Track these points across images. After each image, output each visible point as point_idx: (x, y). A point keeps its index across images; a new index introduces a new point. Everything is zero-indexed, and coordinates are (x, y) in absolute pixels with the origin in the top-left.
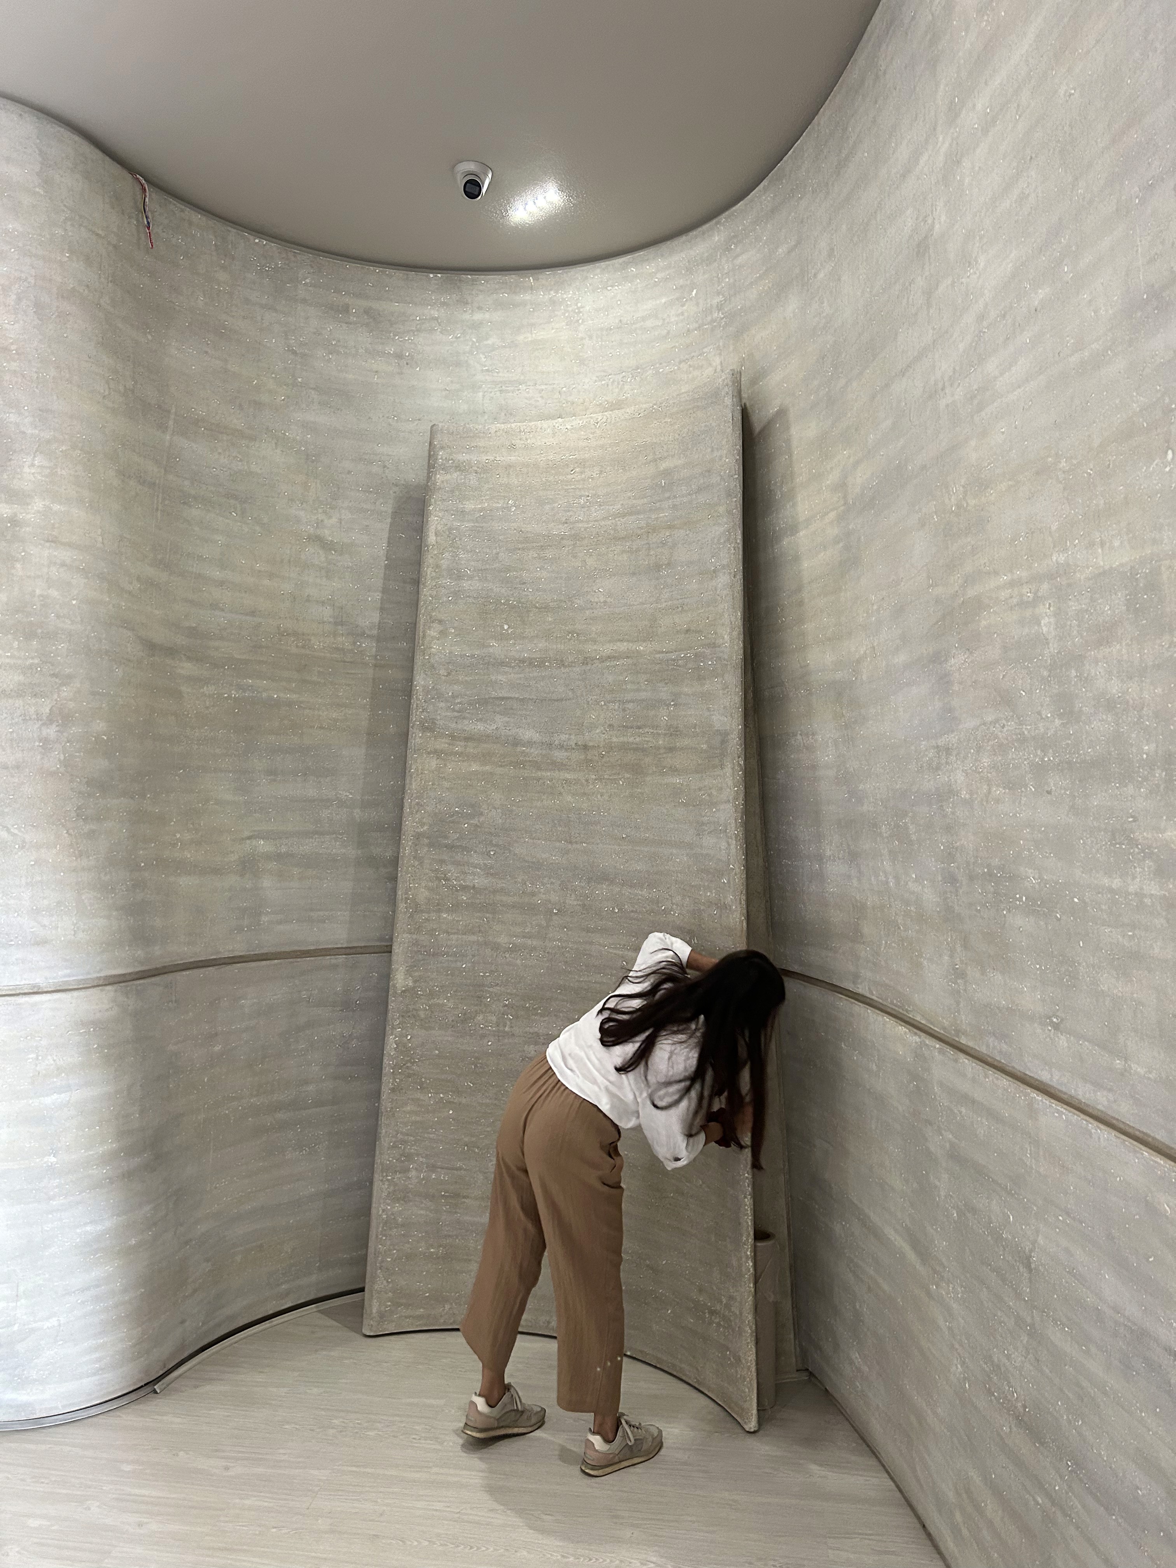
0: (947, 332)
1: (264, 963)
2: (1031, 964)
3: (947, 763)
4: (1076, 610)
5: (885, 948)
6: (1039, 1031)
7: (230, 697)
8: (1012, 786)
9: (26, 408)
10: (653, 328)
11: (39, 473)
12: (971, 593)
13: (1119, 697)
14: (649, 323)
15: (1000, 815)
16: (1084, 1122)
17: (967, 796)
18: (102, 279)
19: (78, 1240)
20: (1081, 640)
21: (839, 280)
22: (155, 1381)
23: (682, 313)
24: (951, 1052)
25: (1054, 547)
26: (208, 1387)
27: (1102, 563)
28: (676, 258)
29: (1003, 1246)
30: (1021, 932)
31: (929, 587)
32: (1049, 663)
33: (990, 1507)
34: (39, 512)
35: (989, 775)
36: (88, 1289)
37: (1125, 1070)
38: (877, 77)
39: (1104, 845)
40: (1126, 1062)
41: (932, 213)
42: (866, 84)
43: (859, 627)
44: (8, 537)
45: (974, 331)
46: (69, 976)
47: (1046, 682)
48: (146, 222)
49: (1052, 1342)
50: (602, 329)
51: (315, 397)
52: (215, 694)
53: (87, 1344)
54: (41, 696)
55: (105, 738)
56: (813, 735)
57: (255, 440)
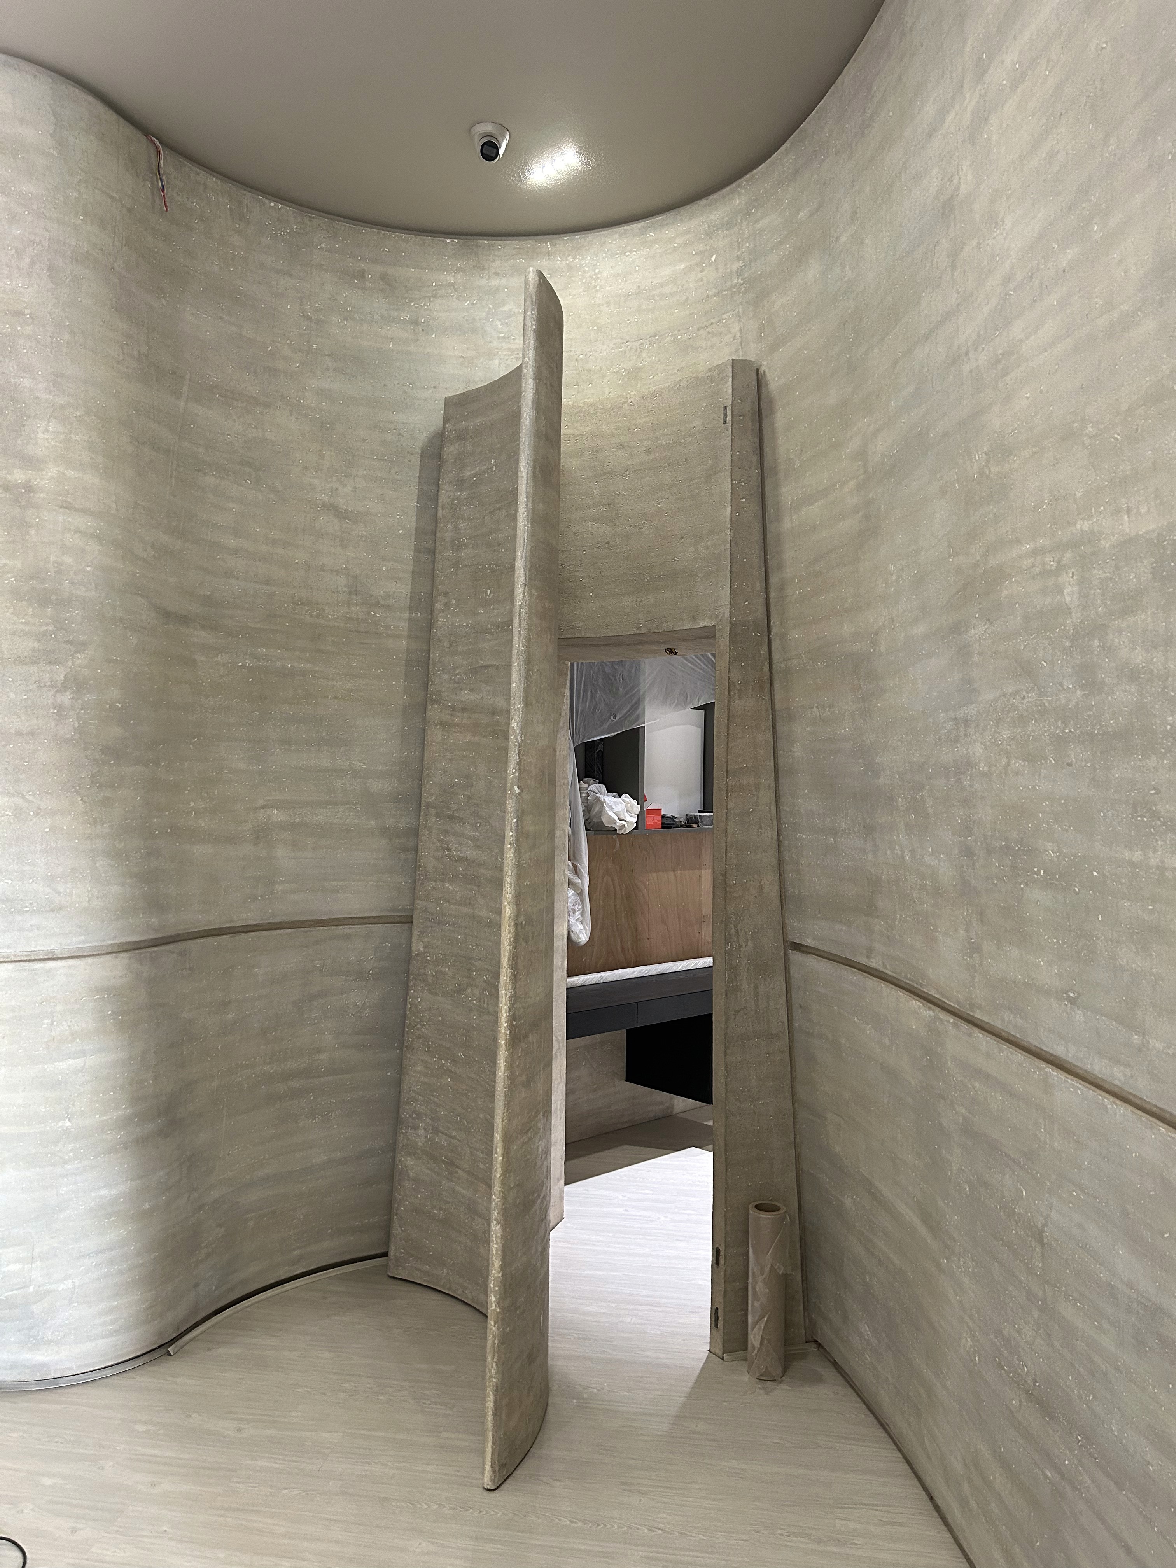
0: (971, 295)
1: (278, 932)
2: (1048, 938)
3: (965, 735)
4: (1100, 579)
5: (899, 922)
6: (1056, 1006)
7: (243, 666)
8: (1031, 758)
9: (40, 373)
10: (671, 294)
11: (54, 439)
12: (993, 562)
13: (1143, 667)
14: (667, 290)
15: (1019, 788)
16: (1100, 1097)
17: (986, 769)
18: (116, 243)
19: (93, 1204)
20: (1105, 610)
21: (862, 243)
22: (170, 1343)
23: (702, 280)
24: (964, 1026)
25: (1079, 514)
26: (221, 1350)
27: (1128, 530)
28: (695, 222)
29: (1015, 1221)
30: (1039, 906)
31: (950, 557)
32: (1071, 633)
33: (999, 1479)
34: (53, 478)
35: (1008, 747)
36: (102, 1252)
37: (1144, 1045)
38: (903, 35)
39: (1125, 818)
40: (1144, 1037)
41: (958, 172)
42: (892, 42)
43: (878, 598)
44: (24, 503)
45: (1000, 293)
46: (83, 942)
47: (1069, 652)
48: (160, 186)
49: (1064, 1317)
50: (620, 295)
51: (330, 364)
52: (229, 663)
53: (102, 1306)
54: (56, 663)
55: (120, 705)
56: (830, 707)
57: (270, 407)
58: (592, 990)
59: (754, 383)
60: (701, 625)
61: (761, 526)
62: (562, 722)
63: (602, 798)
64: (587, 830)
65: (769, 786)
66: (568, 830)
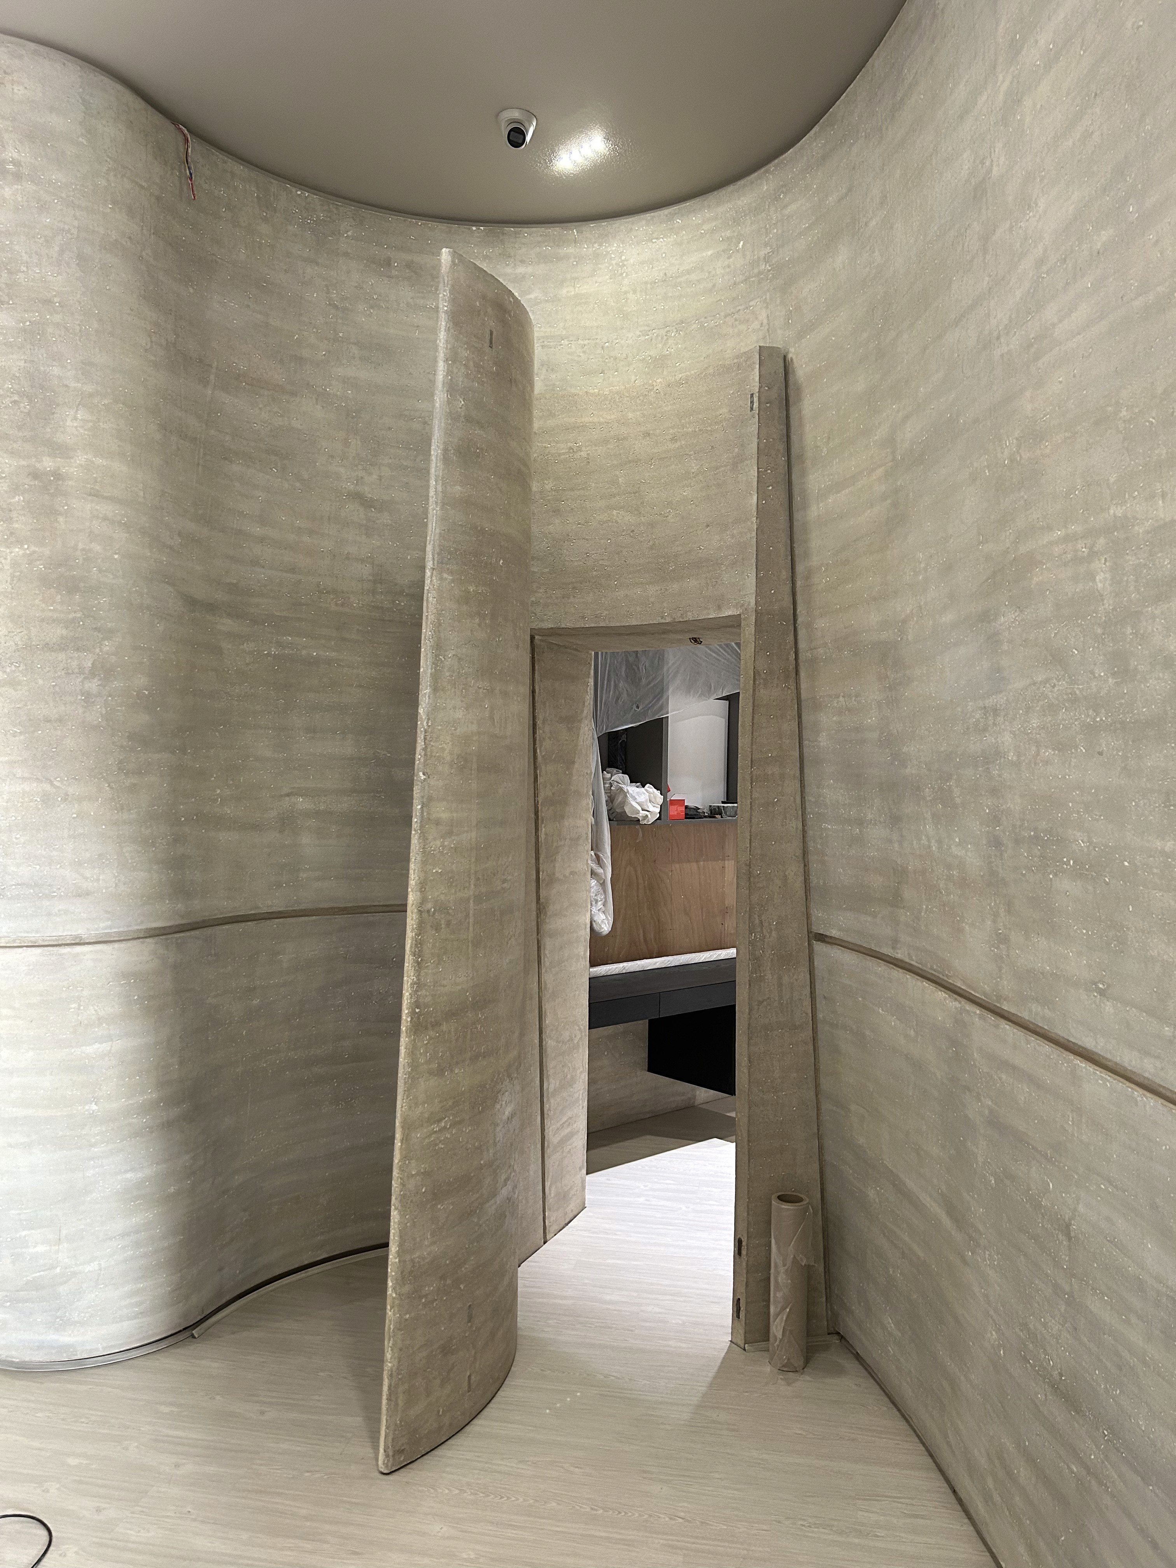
0: (1003, 279)
1: (303, 918)
2: (1077, 929)
3: (994, 724)
4: (1133, 565)
5: (926, 913)
6: (1084, 997)
7: (269, 655)
8: (1062, 747)
9: (69, 361)
10: (698, 281)
11: (83, 426)
12: (1023, 549)
14: (694, 277)
15: (1048, 778)
16: (1130, 1090)
17: (1015, 758)
18: (145, 231)
19: (119, 1187)
20: (1138, 596)
21: (892, 228)
22: (195, 1326)
23: (729, 266)
24: (991, 1018)
25: (1112, 500)
26: (245, 1334)
27: (1162, 516)
28: (721, 209)
29: (1042, 1214)
30: (1068, 896)
31: (979, 545)
32: (1103, 621)
33: (1023, 1473)
34: (81, 465)
35: (1038, 736)
36: (128, 1234)
38: (935, 15)
39: (1157, 807)
41: (990, 156)
42: (923, 22)
43: (906, 586)
44: (52, 491)
45: (1033, 276)
46: (110, 928)
47: (1100, 640)
48: (188, 174)
49: (1091, 1312)
50: (646, 283)
51: (356, 352)
52: (255, 651)
53: (127, 1288)
54: (84, 650)
55: (147, 693)
56: (856, 696)
57: (296, 396)
58: (615, 980)
59: (782, 370)
60: (726, 614)
61: (787, 513)
62: (585, 712)
63: (625, 788)
64: (610, 820)
65: (794, 776)
66: (591, 820)
